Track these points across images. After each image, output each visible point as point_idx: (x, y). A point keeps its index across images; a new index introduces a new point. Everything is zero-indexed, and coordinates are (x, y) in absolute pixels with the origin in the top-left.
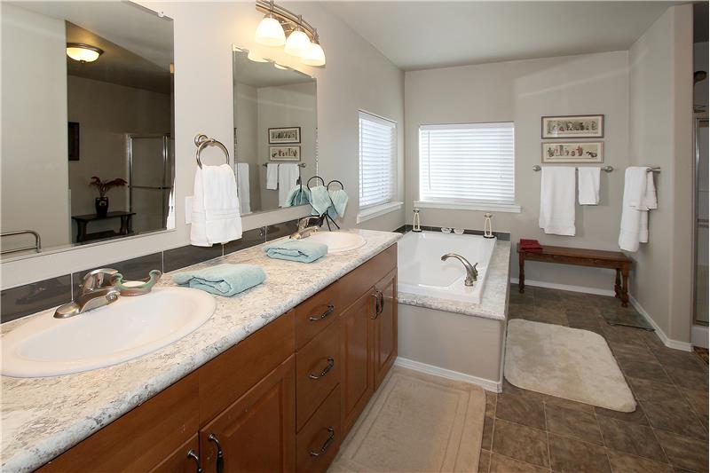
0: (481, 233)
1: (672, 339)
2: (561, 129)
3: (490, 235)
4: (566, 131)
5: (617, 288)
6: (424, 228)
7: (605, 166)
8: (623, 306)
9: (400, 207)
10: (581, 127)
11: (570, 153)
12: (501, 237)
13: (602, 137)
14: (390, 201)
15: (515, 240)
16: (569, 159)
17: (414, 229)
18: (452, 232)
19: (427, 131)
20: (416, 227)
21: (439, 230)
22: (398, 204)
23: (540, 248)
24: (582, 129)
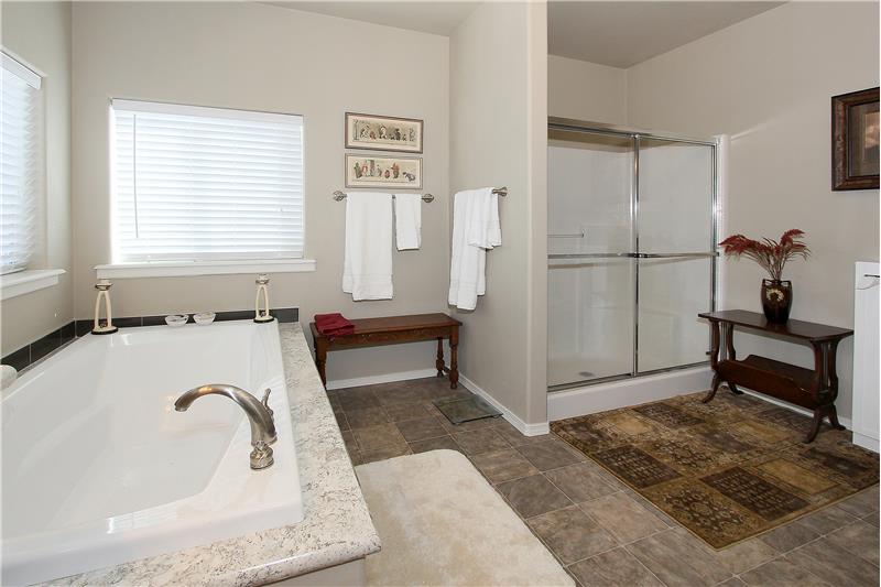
0: (249, 315)
1: (531, 422)
2: (372, 136)
3: (267, 317)
4: (378, 139)
5: (440, 364)
6: (121, 323)
7: (425, 192)
8: (452, 388)
9: (55, 281)
10: (397, 135)
11: (383, 174)
12: (286, 316)
13: (421, 153)
14: (24, 268)
15: (307, 317)
16: (381, 181)
17: (97, 328)
18: (191, 320)
19: (130, 115)
20: (103, 322)
21: (159, 321)
22: (50, 276)
23: (350, 326)
24: (398, 139)
